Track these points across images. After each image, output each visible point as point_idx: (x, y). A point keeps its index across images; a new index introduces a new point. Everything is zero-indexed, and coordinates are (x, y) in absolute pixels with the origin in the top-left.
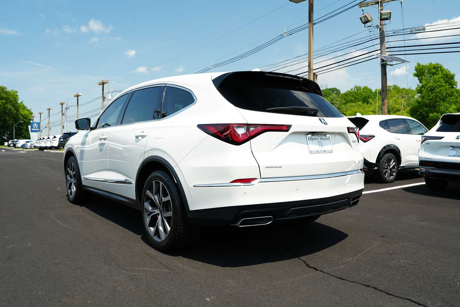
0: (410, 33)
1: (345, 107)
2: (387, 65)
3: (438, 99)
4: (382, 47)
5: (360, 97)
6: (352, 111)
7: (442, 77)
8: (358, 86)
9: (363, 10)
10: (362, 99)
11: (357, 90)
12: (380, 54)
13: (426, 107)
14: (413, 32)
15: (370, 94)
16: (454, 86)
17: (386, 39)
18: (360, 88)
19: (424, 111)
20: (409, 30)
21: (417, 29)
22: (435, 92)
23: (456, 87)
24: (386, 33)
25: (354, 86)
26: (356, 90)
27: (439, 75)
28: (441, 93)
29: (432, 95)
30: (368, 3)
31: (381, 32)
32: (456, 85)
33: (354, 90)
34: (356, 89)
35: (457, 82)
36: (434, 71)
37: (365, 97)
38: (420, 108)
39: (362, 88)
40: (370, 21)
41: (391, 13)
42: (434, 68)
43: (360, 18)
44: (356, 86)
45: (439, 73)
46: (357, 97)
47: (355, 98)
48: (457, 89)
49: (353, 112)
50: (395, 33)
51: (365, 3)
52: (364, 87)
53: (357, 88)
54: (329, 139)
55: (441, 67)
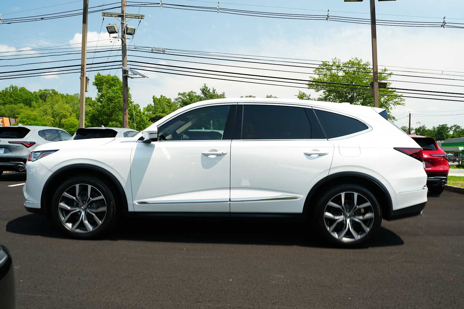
0: (150, 51)
1: (4, 108)
2: (129, 77)
3: (117, 109)
4: (124, 59)
5: (20, 99)
6: (25, 114)
7: (119, 89)
8: (14, 86)
9: (103, 19)
10: (22, 101)
11: (13, 91)
12: (122, 66)
13: (105, 116)
14: (154, 52)
15: (31, 97)
16: (129, 99)
17: (128, 53)
18: (16, 88)
19: (103, 120)
20: (150, 49)
21: (158, 50)
22: (114, 102)
23: (130, 99)
24: (127, 47)
25: (10, 86)
26: (11, 90)
27: (117, 87)
28: (119, 103)
29: (112, 105)
30: (112, 14)
31: (123, 45)
32: (130, 98)
33: (10, 89)
34: (11, 88)
35: (131, 95)
36: (113, 82)
37: (25, 99)
38: (100, 116)
39: (19, 88)
40: (117, 33)
41: (135, 29)
42: (113, 80)
43: (107, 27)
44: (12, 86)
45: (117, 85)
46: (17, 98)
47: (15, 100)
48: (131, 101)
49: (27, 115)
50: (136, 49)
51: (110, 14)
52: (21, 88)
53: (13, 88)
55: (118, 80)
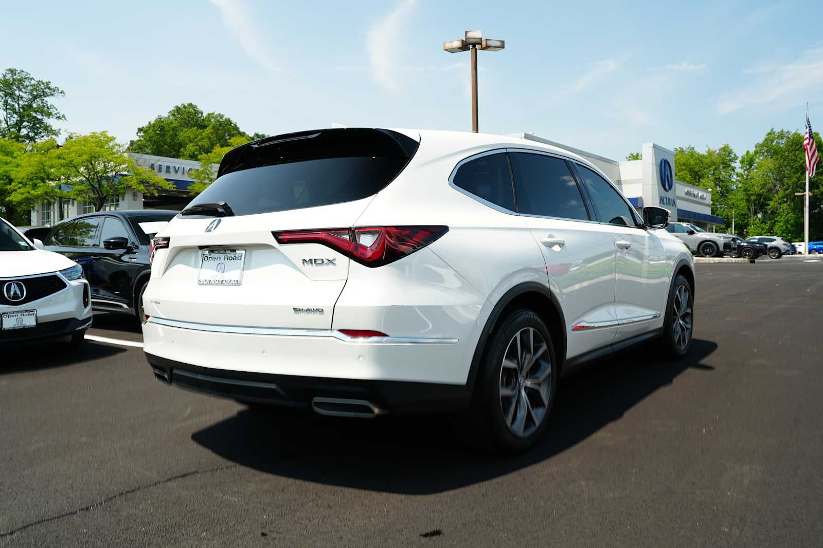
54: (239, 258)
